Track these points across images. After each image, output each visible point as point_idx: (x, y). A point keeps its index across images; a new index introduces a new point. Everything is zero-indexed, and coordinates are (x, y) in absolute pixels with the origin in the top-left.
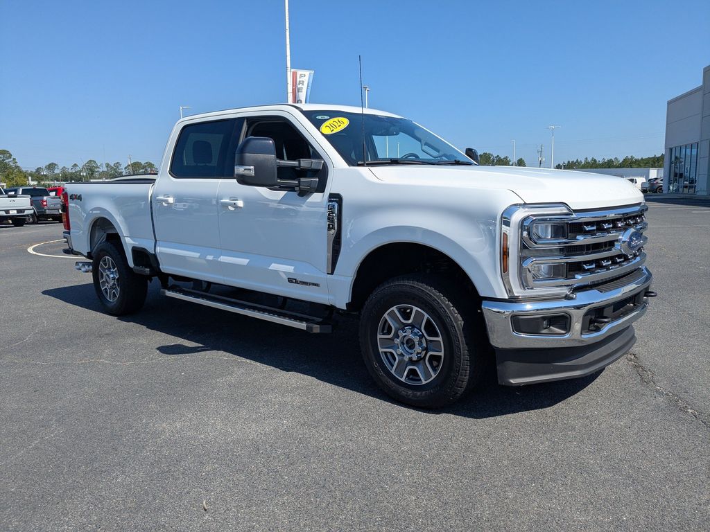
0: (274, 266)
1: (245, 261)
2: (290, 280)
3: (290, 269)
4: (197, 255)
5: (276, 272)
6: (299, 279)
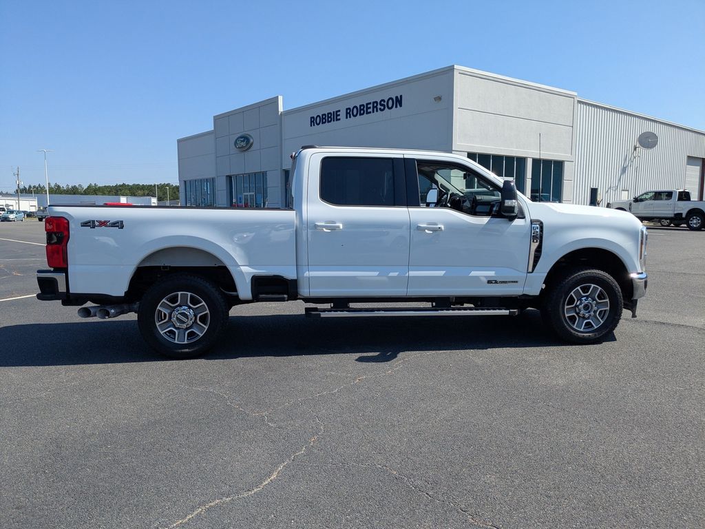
0: (474, 273)
1: (441, 273)
2: (489, 282)
3: (491, 274)
4: (377, 273)
5: (477, 277)
6: (498, 280)
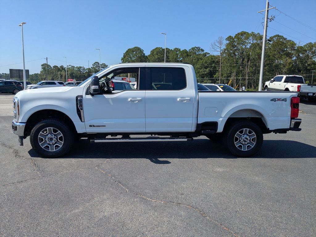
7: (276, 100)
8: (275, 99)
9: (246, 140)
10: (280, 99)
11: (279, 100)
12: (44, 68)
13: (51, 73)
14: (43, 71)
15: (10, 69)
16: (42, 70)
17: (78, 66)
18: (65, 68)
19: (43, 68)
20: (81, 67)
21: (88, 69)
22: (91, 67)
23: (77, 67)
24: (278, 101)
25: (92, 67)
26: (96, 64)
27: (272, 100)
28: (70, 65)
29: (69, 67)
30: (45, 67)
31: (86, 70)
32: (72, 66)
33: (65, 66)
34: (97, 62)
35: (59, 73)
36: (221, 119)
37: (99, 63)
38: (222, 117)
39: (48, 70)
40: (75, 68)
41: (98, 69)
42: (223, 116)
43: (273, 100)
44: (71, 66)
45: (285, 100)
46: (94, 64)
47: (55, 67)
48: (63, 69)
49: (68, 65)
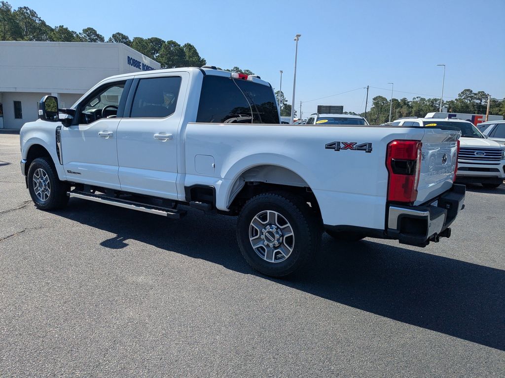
7: (342, 146)
8: (339, 143)
9: (271, 238)
10: (351, 144)
11: (349, 146)
12: (376, 104)
13: (386, 110)
14: (374, 108)
15: (318, 106)
16: (374, 106)
17: (432, 98)
18: (408, 102)
19: (374, 103)
20: (436, 100)
21: (448, 102)
22: (456, 100)
23: (429, 100)
24: (345, 148)
25: (458, 98)
26: (466, 94)
27: (330, 146)
28: (417, 98)
29: (417, 99)
30: (379, 102)
31: (446, 104)
32: (422, 99)
33: (410, 99)
34: (468, 90)
35: (397, 110)
36: (220, 182)
37: (471, 91)
38: (221, 179)
39: (382, 106)
40: (426, 101)
41: (469, 102)
42: (223, 176)
43: (334, 146)
44: (419, 99)
45: (367, 147)
46: (462, 93)
47: (394, 100)
48: (405, 104)
49: (415, 97)
